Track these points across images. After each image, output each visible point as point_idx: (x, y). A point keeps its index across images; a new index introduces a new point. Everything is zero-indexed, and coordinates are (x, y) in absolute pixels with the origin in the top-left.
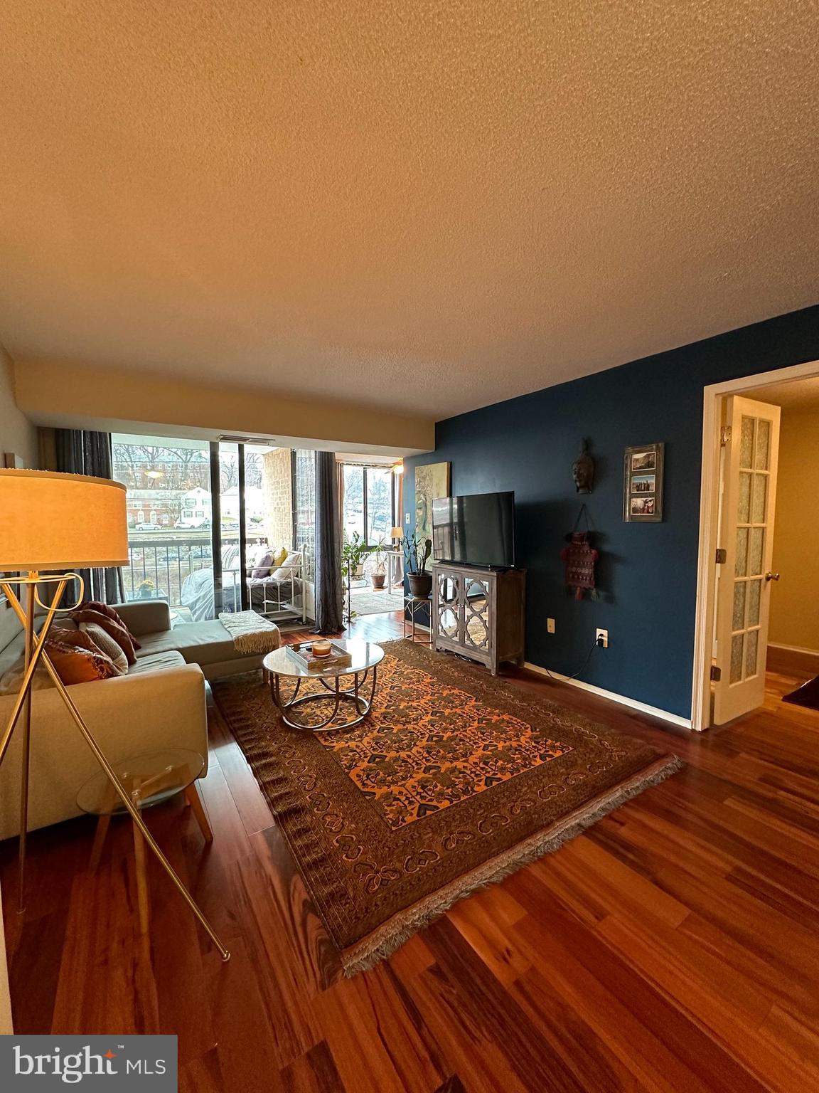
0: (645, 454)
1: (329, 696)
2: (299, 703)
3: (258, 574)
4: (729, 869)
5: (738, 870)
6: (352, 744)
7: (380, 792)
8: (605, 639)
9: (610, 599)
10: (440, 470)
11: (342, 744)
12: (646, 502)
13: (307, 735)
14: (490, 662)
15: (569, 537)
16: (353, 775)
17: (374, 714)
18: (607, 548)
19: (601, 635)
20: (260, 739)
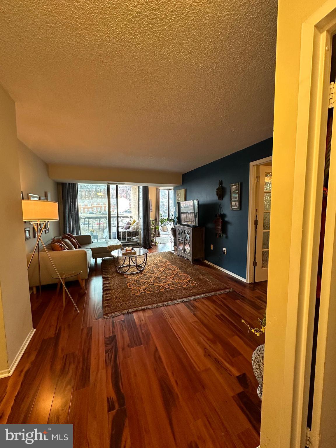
0: (235, 186)
1: (134, 266)
2: (124, 267)
3: (125, 228)
4: (218, 314)
5: (222, 315)
6: (133, 278)
7: (133, 288)
8: (225, 251)
9: (227, 237)
10: (182, 192)
11: (130, 277)
12: (236, 203)
13: (122, 274)
14: (190, 259)
15: (216, 216)
16: (128, 285)
17: (145, 271)
18: (226, 219)
19: (224, 250)
20: (109, 274)
